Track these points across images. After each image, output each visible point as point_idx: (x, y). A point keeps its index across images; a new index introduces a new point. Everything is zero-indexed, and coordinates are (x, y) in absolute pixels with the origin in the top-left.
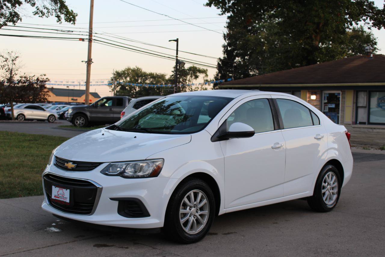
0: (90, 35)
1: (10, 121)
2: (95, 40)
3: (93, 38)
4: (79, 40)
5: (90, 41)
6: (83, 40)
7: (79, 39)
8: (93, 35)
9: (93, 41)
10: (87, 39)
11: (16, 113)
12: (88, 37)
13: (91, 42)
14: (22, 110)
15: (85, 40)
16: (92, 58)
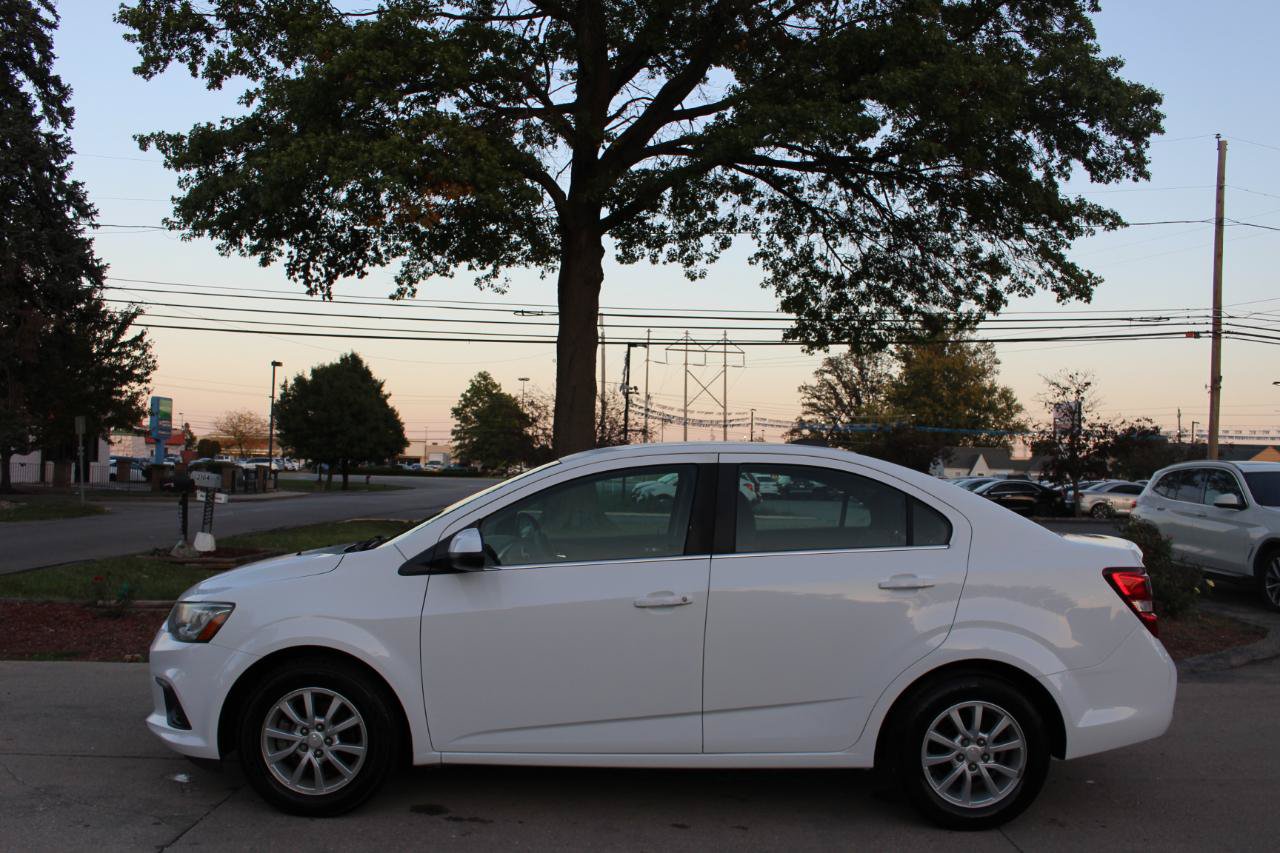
0: (1217, 322)
1: (1071, 519)
2: (1228, 332)
3: (1224, 328)
4: (1187, 337)
5: (1217, 335)
6: (1196, 335)
7: (1184, 335)
8: (1224, 321)
9: (1223, 335)
10: (1208, 332)
11: (1087, 502)
12: (1210, 328)
13: (1220, 339)
14: (1103, 497)
15: (1201, 335)
16: (1222, 374)
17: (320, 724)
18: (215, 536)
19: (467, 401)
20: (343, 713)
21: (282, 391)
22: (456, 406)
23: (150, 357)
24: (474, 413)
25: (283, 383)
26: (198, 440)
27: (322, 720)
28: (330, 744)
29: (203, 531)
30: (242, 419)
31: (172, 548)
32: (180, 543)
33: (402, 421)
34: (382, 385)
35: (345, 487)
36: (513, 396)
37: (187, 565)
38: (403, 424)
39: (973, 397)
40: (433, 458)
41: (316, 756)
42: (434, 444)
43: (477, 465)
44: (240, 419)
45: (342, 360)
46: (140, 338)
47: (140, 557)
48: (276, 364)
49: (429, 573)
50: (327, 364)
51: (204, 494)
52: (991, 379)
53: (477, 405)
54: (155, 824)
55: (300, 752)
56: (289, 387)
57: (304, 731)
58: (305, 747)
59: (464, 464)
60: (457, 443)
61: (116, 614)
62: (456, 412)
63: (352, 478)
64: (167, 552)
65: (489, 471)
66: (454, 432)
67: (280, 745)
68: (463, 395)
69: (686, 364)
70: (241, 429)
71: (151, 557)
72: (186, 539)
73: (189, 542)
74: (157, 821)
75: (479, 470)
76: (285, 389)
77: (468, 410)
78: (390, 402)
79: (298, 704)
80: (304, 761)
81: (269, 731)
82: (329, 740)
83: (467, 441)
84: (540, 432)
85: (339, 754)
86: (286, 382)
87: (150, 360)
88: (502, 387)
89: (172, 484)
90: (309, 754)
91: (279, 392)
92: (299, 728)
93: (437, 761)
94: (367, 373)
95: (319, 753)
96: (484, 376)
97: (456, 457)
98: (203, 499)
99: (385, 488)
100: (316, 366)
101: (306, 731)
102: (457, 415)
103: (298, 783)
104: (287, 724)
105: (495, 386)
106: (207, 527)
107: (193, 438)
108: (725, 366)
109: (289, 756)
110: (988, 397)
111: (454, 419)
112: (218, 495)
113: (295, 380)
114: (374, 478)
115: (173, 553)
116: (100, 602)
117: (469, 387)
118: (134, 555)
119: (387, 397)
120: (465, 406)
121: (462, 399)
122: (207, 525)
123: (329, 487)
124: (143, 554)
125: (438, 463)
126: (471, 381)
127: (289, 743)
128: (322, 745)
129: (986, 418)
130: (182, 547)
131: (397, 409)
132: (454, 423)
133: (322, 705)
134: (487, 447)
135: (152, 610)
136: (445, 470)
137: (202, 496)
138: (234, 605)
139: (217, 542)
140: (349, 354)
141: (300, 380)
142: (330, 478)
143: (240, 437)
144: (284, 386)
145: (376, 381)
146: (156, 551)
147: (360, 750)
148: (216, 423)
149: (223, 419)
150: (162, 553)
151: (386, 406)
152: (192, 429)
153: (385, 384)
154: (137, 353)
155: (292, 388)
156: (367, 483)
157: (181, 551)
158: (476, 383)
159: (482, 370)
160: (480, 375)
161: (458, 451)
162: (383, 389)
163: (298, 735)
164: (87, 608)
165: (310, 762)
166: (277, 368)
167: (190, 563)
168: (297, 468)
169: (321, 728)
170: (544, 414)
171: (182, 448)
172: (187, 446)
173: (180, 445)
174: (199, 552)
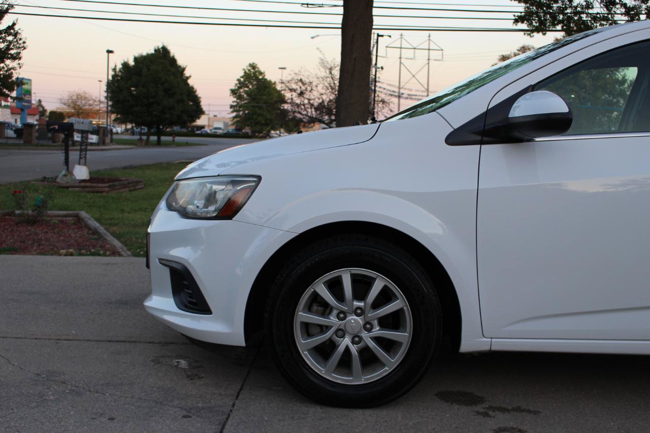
17: (359, 308)
18: (88, 168)
19: (241, 84)
20: (385, 297)
21: (113, 73)
22: (233, 88)
23: (20, 39)
24: (246, 92)
25: (113, 67)
26: (48, 111)
27: (361, 304)
28: (369, 330)
29: (79, 164)
30: (79, 97)
31: (56, 178)
32: (64, 172)
33: (199, 96)
34: (184, 69)
35: (159, 143)
36: (273, 81)
37: (70, 189)
38: (200, 98)
39: (608, 86)
40: (217, 125)
41: (353, 342)
42: (215, 116)
43: (247, 130)
44: (77, 97)
45: (155, 50)
46: (12, 27)
47: (34, 183)
48: (109, 52)
49: (481, 143)
50: (145, 54)
51: (80, 135)
52: (622, 74)
53: (248, 87)
54: (185, 417)
55: (336, 338)
56: (118, 70)
57: (342, 315)
58: (341, 333)
59: (238, 129)
60: (234, 114)
61: (32, 221)
62: (233, 92)
63: (163, 138)
64: (54, 179)
65: (257, 134)
66: (232, 107)
67: (313, 330)
68: (238, 80)
69: (400, 58)
70: (78, 103)
71: (42, 183)
72: (68, 169)
73: (69, 172)
74: (185, 413)
75: (250, 134)
76: (115, 72)
77: (242, 90)
78: (190, 82)
79: (335, 286)
80: (341, 348)
81: (302, 315)
82: (368, 326)
83: (241, 113)
84: (306, 101)
85: (378, 340)
86: (116, 66)
87: (21, 42)
88: (266, 74)
89: (57, 127)
90: (347, 341)
91: (111, 73)
92: (335, 312)
93: (486, 348)
94: (173, 61)
95: (357, 339)
96: (253, 66)
97: (233, 124)
98: (79, 139)
99: (187, 144)
100: (137, 55)
101: (342, 316)
102: (234, 94)
103: (333, 373)
104: (321, 309)
105: (261, 73)
106: (83, 161)
107: (45, 111)
108: (429, 59)
109: (324, 343)
110: (619, 86)
111: (232, 97)
112: (90, 136)
113: (122, 65)
114: (178, 139)
115: (58, 180)
116: (17, 212)
117: (242, 74)
118: (29, 182)
119: (188, 78)
120: (240, 88)
121: (237, 82)
122: (82, 161)
123: (148, 144)
124: (35, 181)
125: (220, 129)
126: (244, 70)
127: (323, 329)
128: (360, 331)
129: (618, 102)
130: (65, 175)
131: (195, 87)
132: (232, 100)
133: (362, 286)
134: (255, 117)
135: (60, 218)
136: (226, 134)
137: (78, 137)
138: (259, 178)
139: (90, 173)
140: (161, 46)
141: (125, 65)
142: (148, 139)
143: (80, 109)
144: (114, 70)
145: (180, 67)
146: (44, 179)
147: (403, 336)
148: (61, 99)
149: (66, 97)
150: (50, 180)
151: (188, 84)
152: (43, 104)
153: (186, 69)
154: (10, 38)
155: (120, 71)
156: (173, 141)
157: (65, 179)
158: (247, 71)
159: (251, 62)
160: (250, 65)
161: (235, 120)
162: (185, 72)
163: (333, 319)
164: (7, 217)
165: (347, 349)
166: (110, 54)
167: (72, 187)
168: (119, 132)
169: (359, 312)
170: (309, 89)
171: (37, 117)
172: (40, 116)
173: (35, 115)
174: (78, 180)
